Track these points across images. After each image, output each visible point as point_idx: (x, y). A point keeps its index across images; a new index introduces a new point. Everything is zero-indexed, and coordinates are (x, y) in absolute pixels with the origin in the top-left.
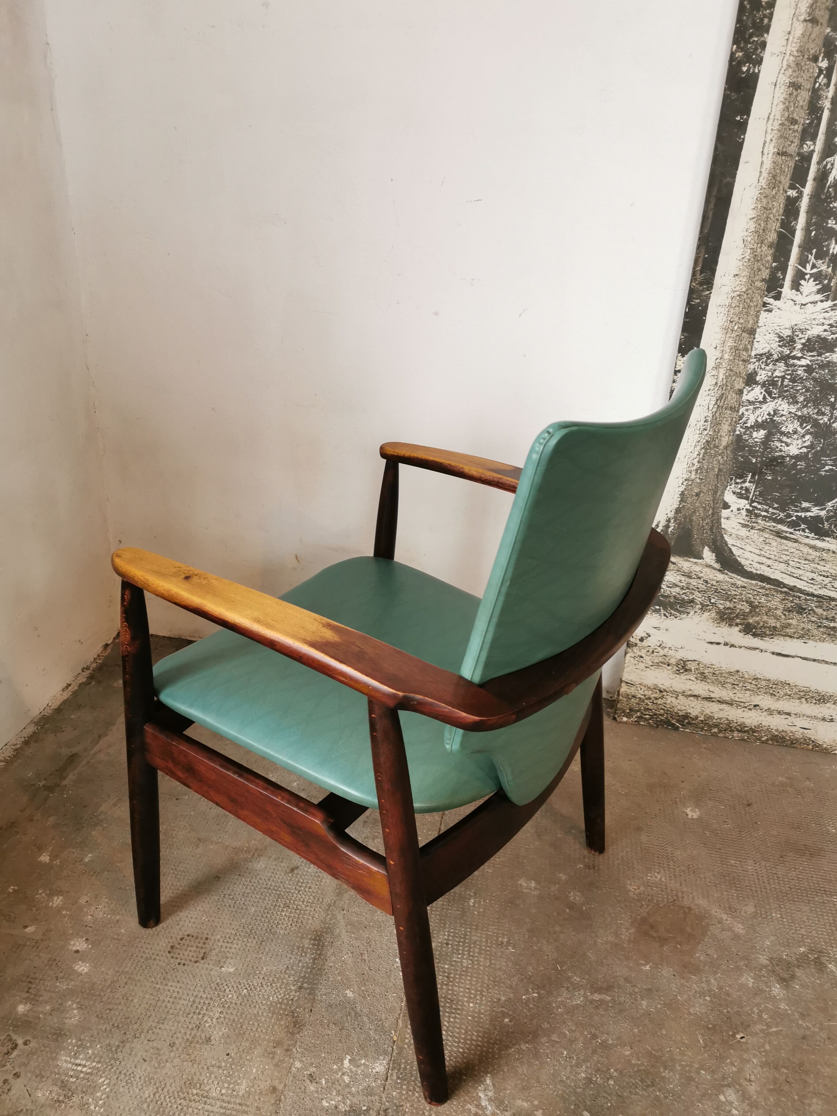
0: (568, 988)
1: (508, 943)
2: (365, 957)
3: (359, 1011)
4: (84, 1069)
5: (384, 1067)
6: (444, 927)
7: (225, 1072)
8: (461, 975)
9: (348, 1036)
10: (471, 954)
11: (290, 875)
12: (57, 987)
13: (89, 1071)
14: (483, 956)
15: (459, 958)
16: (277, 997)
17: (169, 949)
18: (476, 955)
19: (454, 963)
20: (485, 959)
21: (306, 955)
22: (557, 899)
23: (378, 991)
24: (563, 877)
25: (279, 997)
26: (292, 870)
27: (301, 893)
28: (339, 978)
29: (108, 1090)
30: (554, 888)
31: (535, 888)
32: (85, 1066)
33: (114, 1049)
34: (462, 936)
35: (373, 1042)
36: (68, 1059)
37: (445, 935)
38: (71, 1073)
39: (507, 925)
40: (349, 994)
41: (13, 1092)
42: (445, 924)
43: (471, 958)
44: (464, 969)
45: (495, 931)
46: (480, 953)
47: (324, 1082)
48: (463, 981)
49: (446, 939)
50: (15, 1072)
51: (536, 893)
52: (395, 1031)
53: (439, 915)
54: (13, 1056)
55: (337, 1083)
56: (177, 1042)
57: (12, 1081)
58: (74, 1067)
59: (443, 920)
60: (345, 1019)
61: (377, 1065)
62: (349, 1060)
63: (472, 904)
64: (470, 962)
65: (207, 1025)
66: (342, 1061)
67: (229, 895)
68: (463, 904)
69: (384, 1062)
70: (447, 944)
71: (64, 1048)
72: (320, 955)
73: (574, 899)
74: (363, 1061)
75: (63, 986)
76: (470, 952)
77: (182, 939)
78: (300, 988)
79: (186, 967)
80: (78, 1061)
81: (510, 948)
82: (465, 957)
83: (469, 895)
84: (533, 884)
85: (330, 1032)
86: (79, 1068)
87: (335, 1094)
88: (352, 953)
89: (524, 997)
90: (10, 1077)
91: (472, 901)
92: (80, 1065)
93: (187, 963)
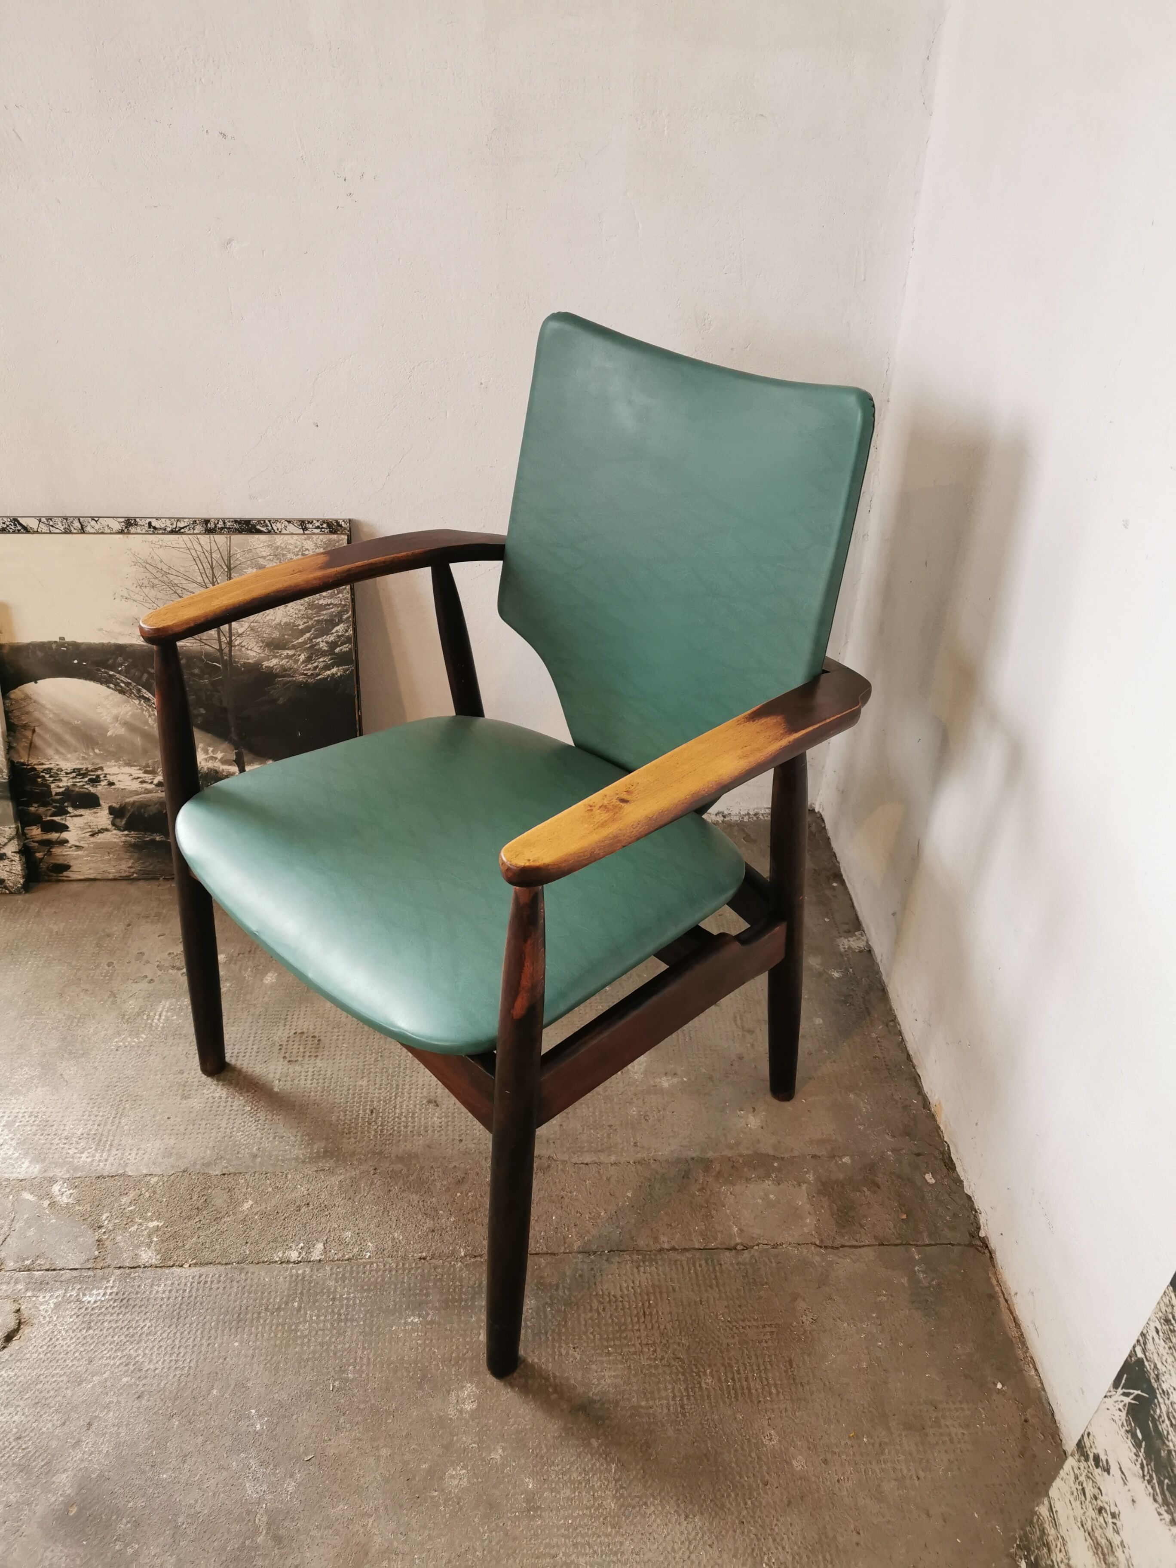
0: (275, 1474)
1: (347, 1380)
2: (304, 1209)
3: (223, 1220)
4: (155, 1021)
5: (147, 1262)
6: (363, 1290)
7: (148, 1122)
8: (283, 1325)
9: (189, 1218)
10: (320, 1333)
11: (424, 1102)
12: (246, 970)
13: (154, 1024)
14: (319, 1347)
15: (311, 1317)
16: (241, 1138)
17: (299, 1031)
18: (320, 1340)
19: (302, 1312)
20: (314, 1352)
21: (302, 1149)
22: (447, 1447)
23: (253, 1233)
24: (497, 1455)
25: (242, 1140)
26: (430, 1102)
27: (396, 1119)
28: (270, 1189)
29: (133, 1044)
30: (468, 1440)
31: (461, 1411)
32: (159, 1020)
33: (177, 1033)
34: (349, 1317)
35: (181, 1244)
36: (167, 1006)
37: (349, 1293)
38: (152, 1014)
39: (378, 1375)
40: (246, 1206)
41: (134, 985)
42: (369, 1290)
43: (314, 1333)
44: (293, 1327)
45: (365, 1360)
46: (322, 1344)
47: (131, 1208)
48: (274, 1328)
49: (341, 1296)
50: (155, 979)
51: (452, 1412)
52: (195, 1264)
53: (383, 1280)
54: (170, 971)
55: (129, 1220)
56: (185, 1075)
57: (146, 980)
58: (158, 1014)
59: (376, 1287)
60: (214, 1208)
61: (150, 1254)
62: (158, 1226)
63: (410, 1320)
64: (306, 1332)
65: (205, 1091)
66: (157, 1219)
67: (381, 1056)
68: (408, 1308)
69: (154, 1260)
70: (334, 1299)
71: (178, 1000)
72: (303, 1162)
73: (452, 1477)
74: (155, 1239)
75: (247, 974)
76: (324, 1330)
77: (314, 1037)
78: (255, 1156)
79: (277, 1051)
80: (164, 1013)
81: (337, 1384)
82: (315, 1325)
83: (428, 1314)
84: (468, 1407)
85: (195, 1198)
86: (157, 1017)
87: (116, 1221)
88: (309, 1194)
89: (253, 1411)
90: (149, 978)
91: (416, 1320)
92: (160, 1016)
93: (283, 1051)
